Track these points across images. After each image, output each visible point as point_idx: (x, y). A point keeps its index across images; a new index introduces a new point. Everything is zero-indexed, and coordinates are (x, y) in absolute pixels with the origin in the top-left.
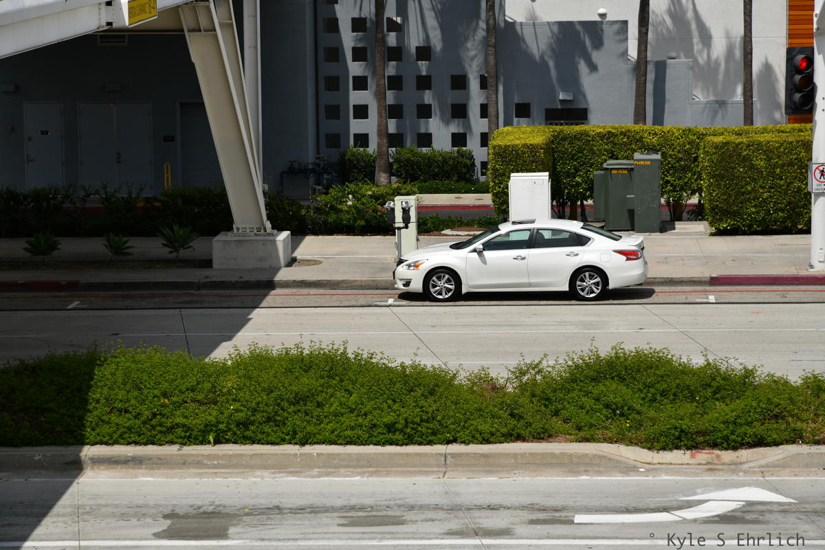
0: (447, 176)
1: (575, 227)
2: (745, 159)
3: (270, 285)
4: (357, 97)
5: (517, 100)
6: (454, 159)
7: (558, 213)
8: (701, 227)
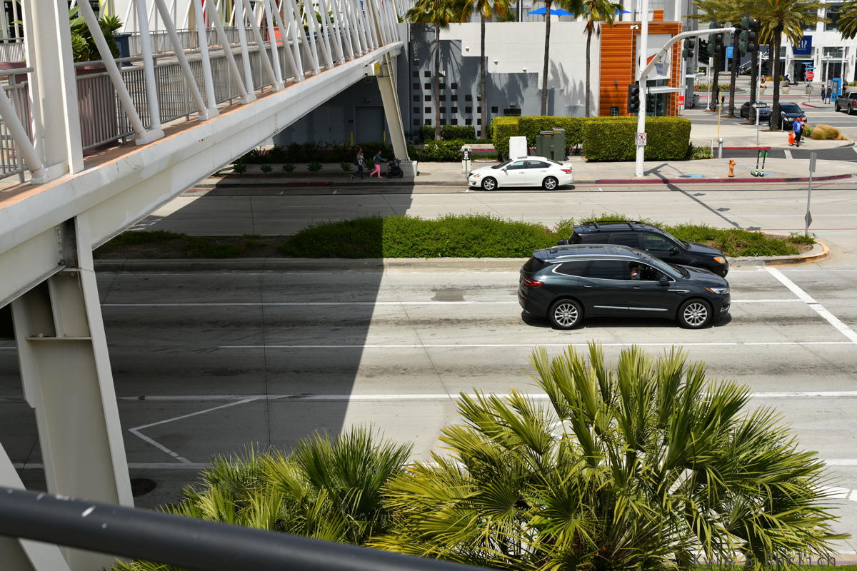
1: (544, 159)
3: (413, 184)
4: (426, 104)
5: (492, 105)
6: (467, 130)
8: (578, 158)
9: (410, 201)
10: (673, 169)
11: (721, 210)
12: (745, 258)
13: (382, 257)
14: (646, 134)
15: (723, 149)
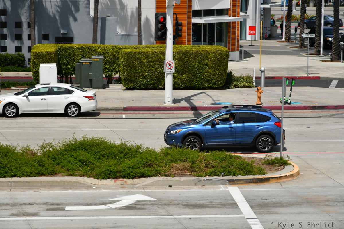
0: (13, 64)
1: (67, 86)
2: (138, 59)
5: (43, 33)
6: (16, 57)
7: (60, 80)
8: (120, 87)
12: (210, 178)
14: (173, 62)
15: (266, 78)
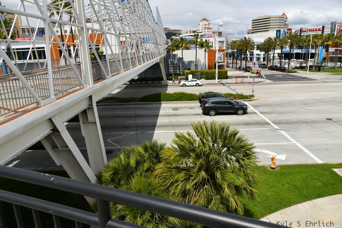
1: (196, 80)
2: (209, 73)
3: (168, 85)
4: (170, 68)
5: (185, 68)
8: (203, 79)
9: (167, 89)
10: (224, 81)
11: (234, 90)
12: (239, 100)
13: (161, 101)
15: (235, 76)
